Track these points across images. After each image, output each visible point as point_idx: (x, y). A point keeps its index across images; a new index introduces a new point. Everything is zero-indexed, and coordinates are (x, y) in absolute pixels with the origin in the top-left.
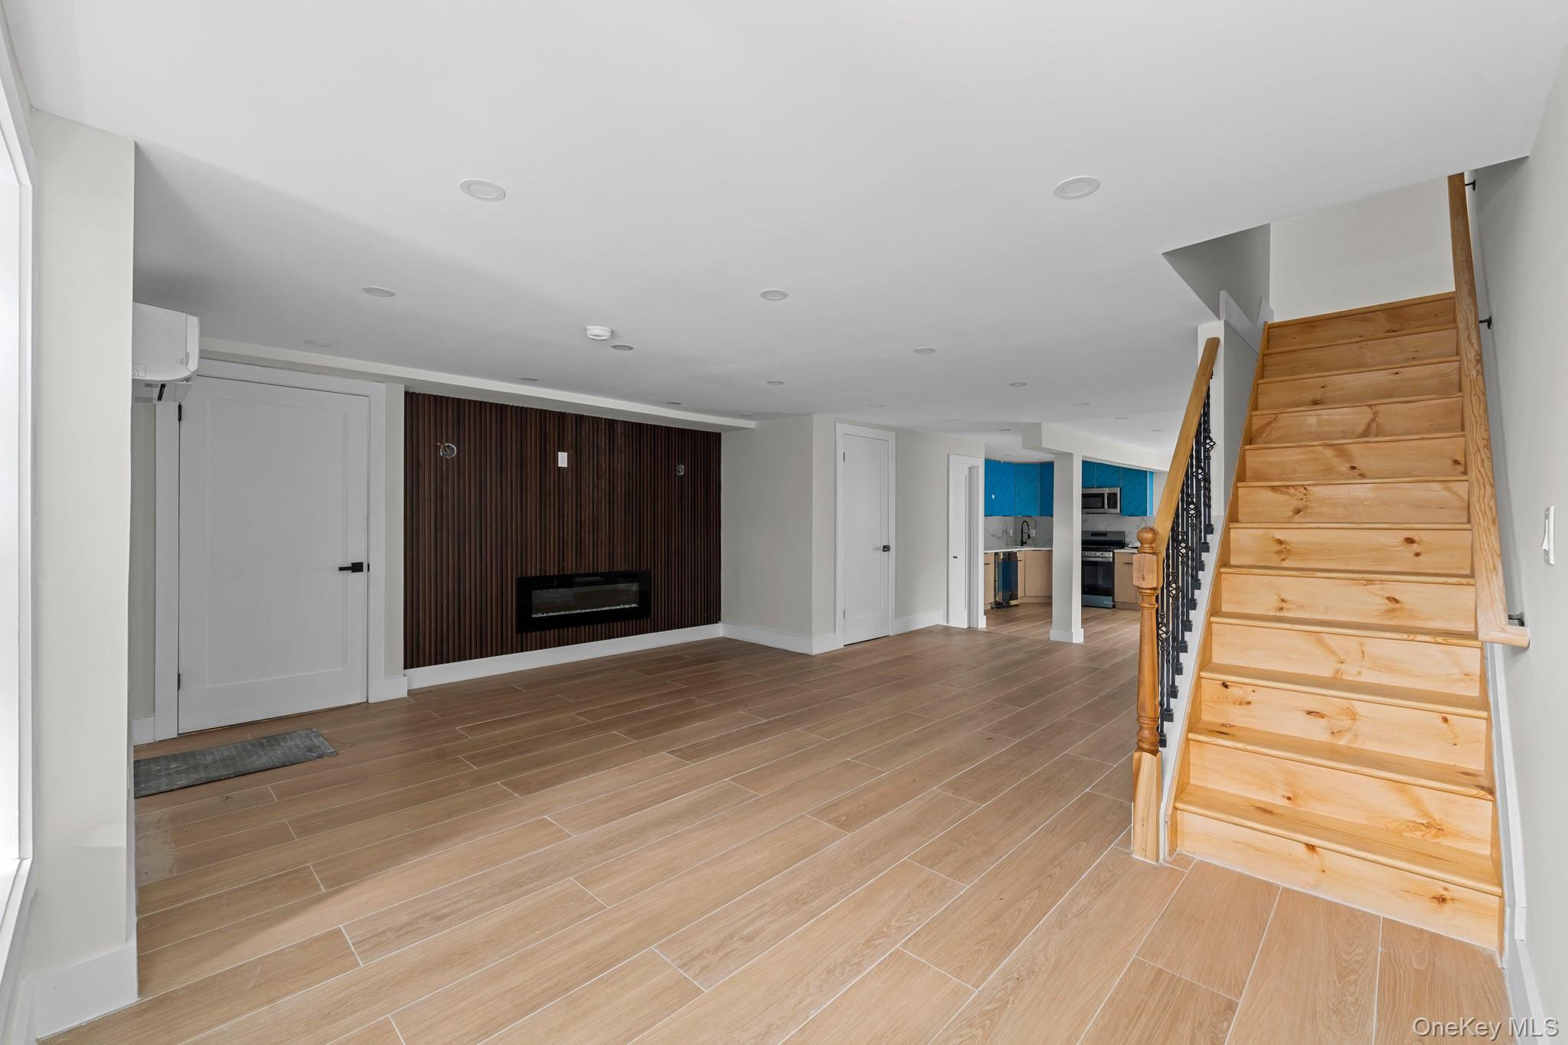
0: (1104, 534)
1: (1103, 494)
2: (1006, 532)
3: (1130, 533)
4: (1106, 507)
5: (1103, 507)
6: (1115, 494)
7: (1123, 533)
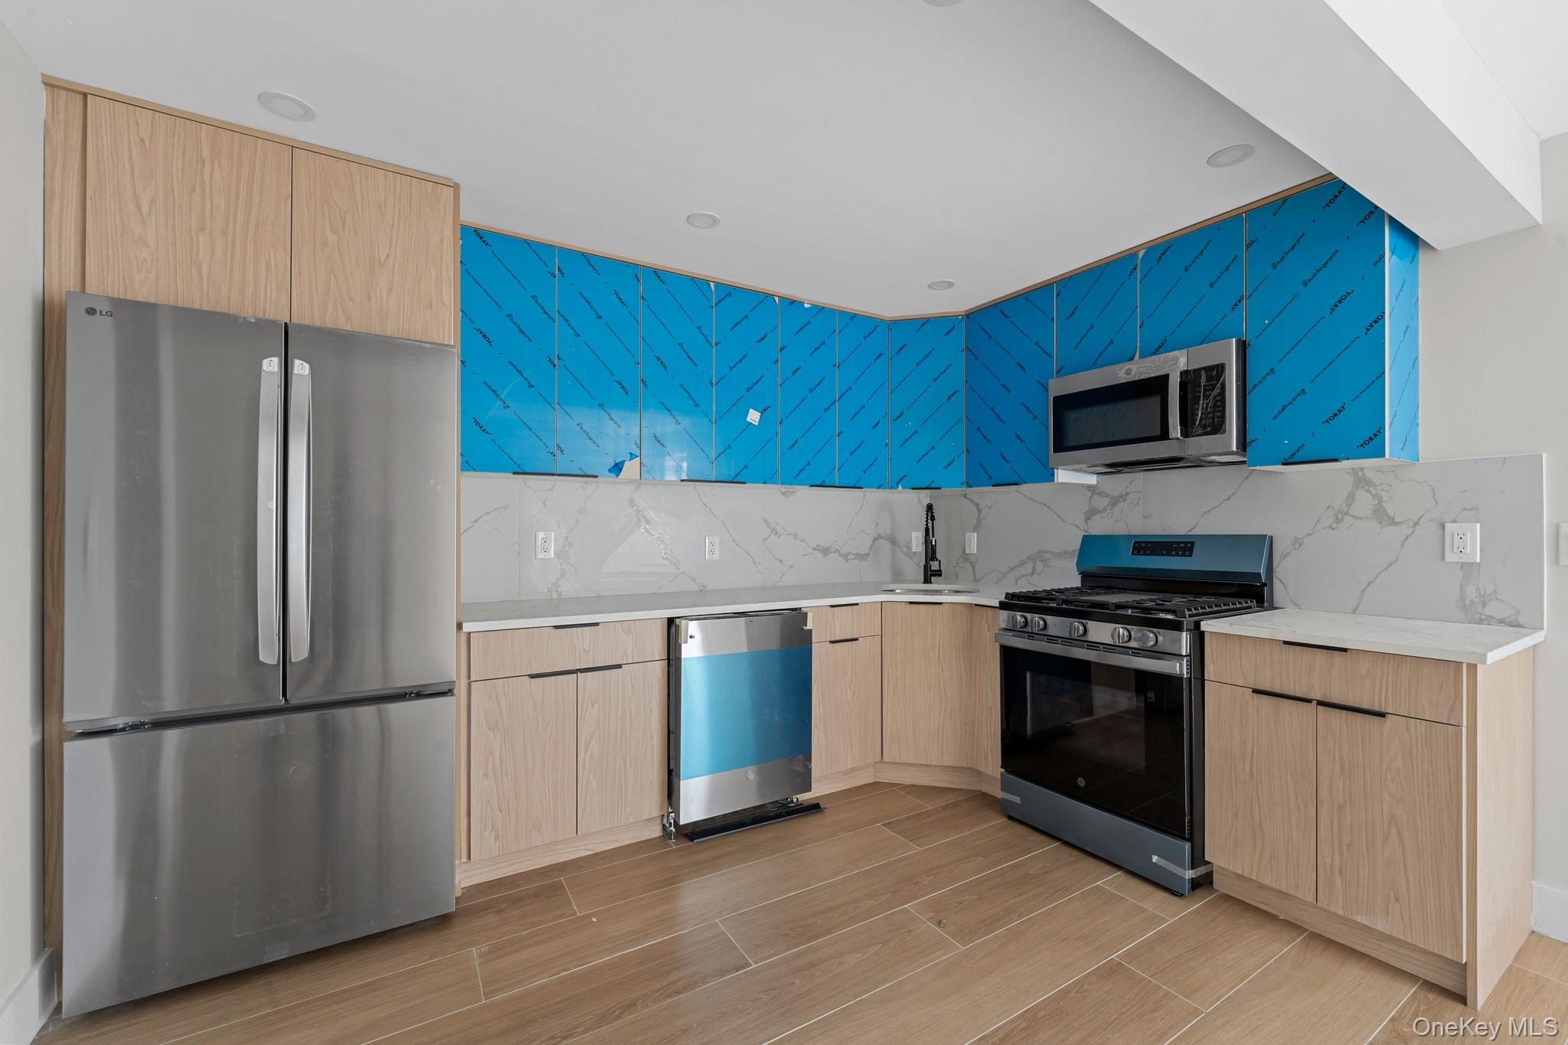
0: (1183, 546)
1: (1164, 379)
2: (893, 542)
3: (1298, 542)
4: (1175, 430)
5: (1164, 435)
6: (1217, 372)
7: (1262, 544)
